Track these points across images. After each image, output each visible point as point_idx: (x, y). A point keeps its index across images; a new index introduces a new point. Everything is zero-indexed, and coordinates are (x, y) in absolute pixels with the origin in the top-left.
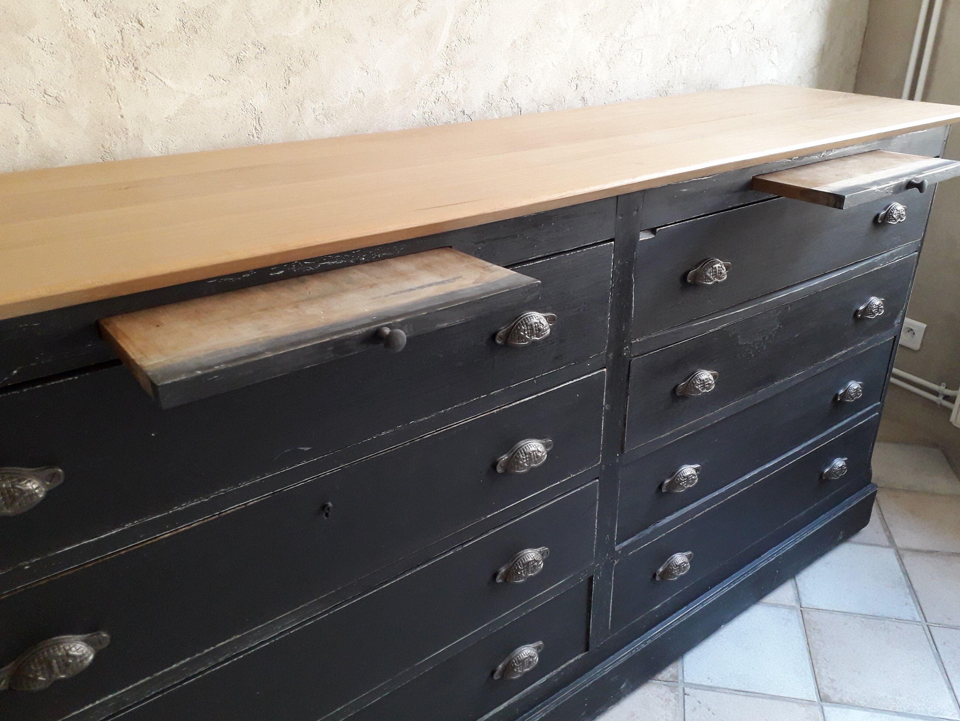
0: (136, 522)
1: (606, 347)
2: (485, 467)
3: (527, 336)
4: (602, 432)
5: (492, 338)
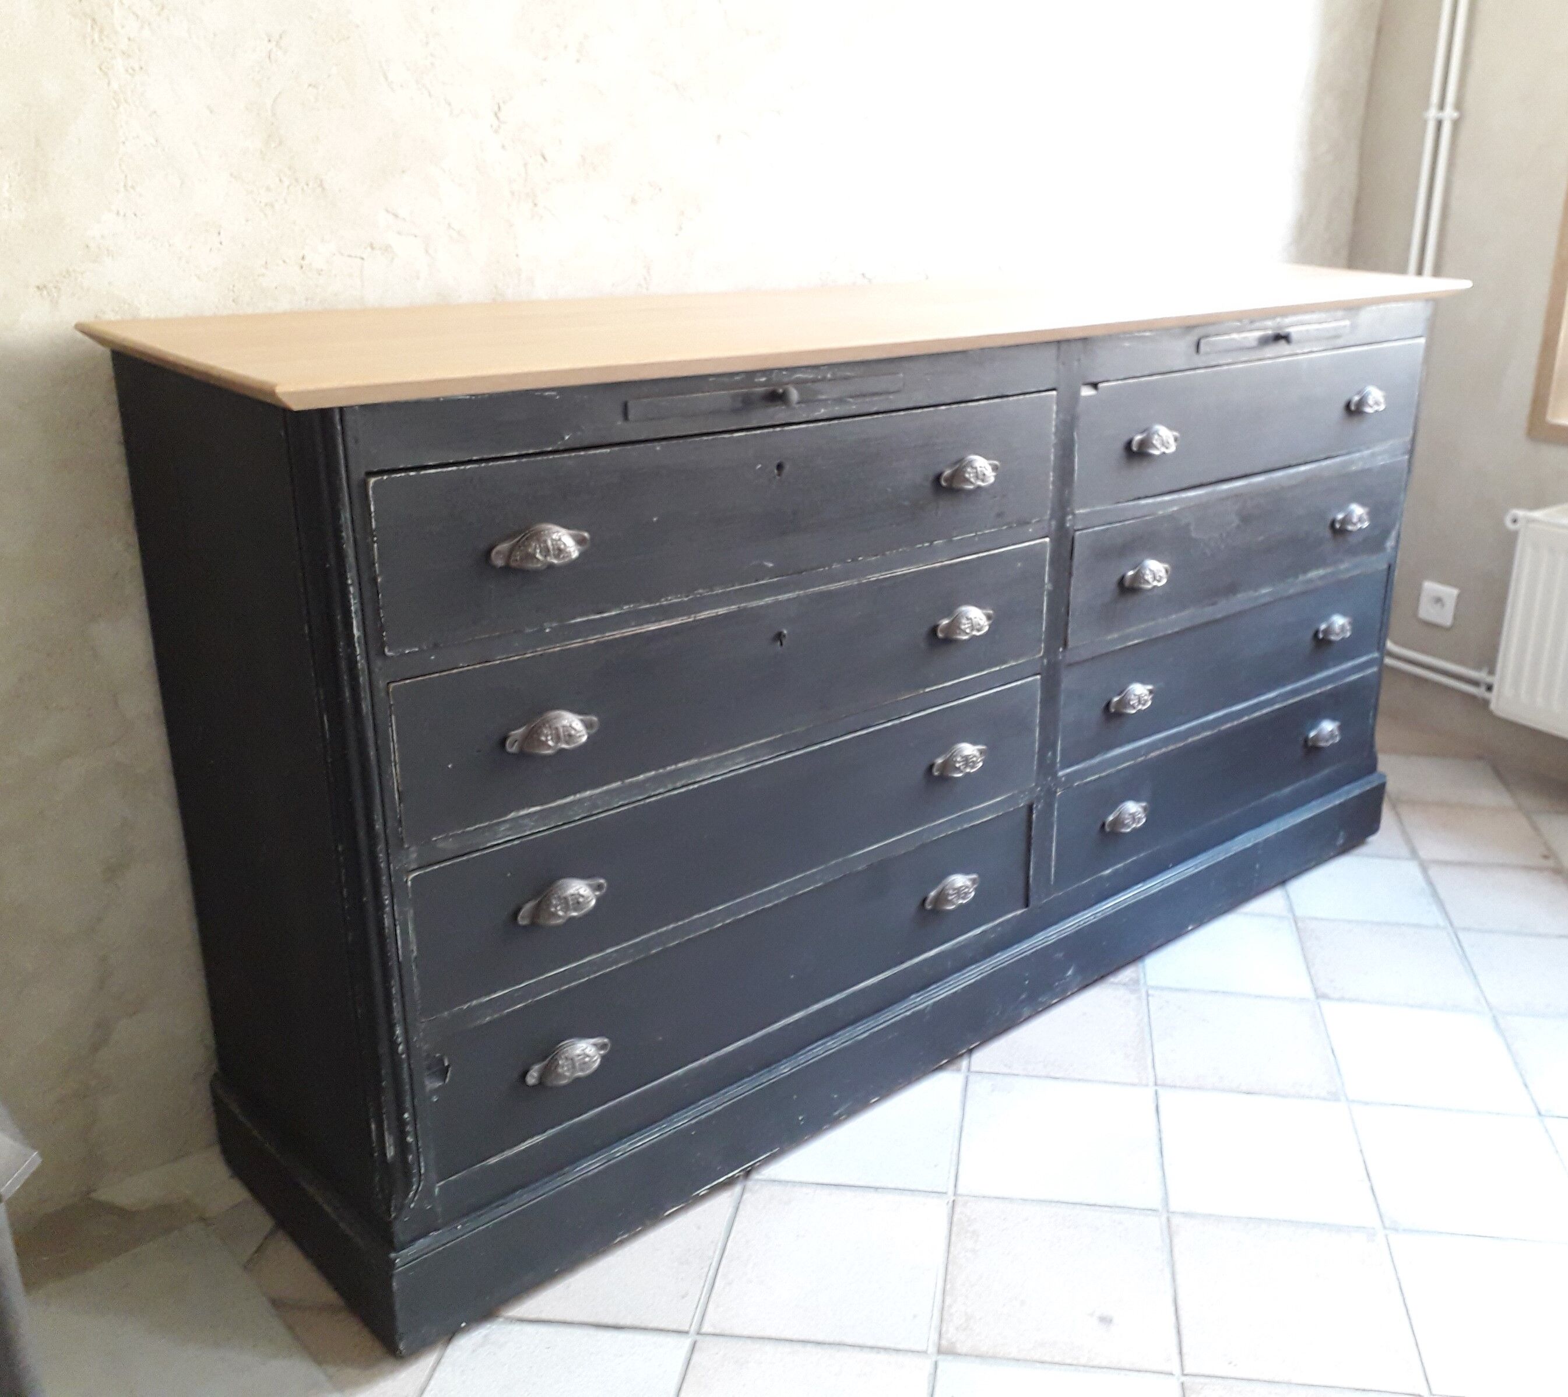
1: (1049, 512)
2: (925, 629)
3: (972, 480)
4: (1044, 616)
5: (938, 478)
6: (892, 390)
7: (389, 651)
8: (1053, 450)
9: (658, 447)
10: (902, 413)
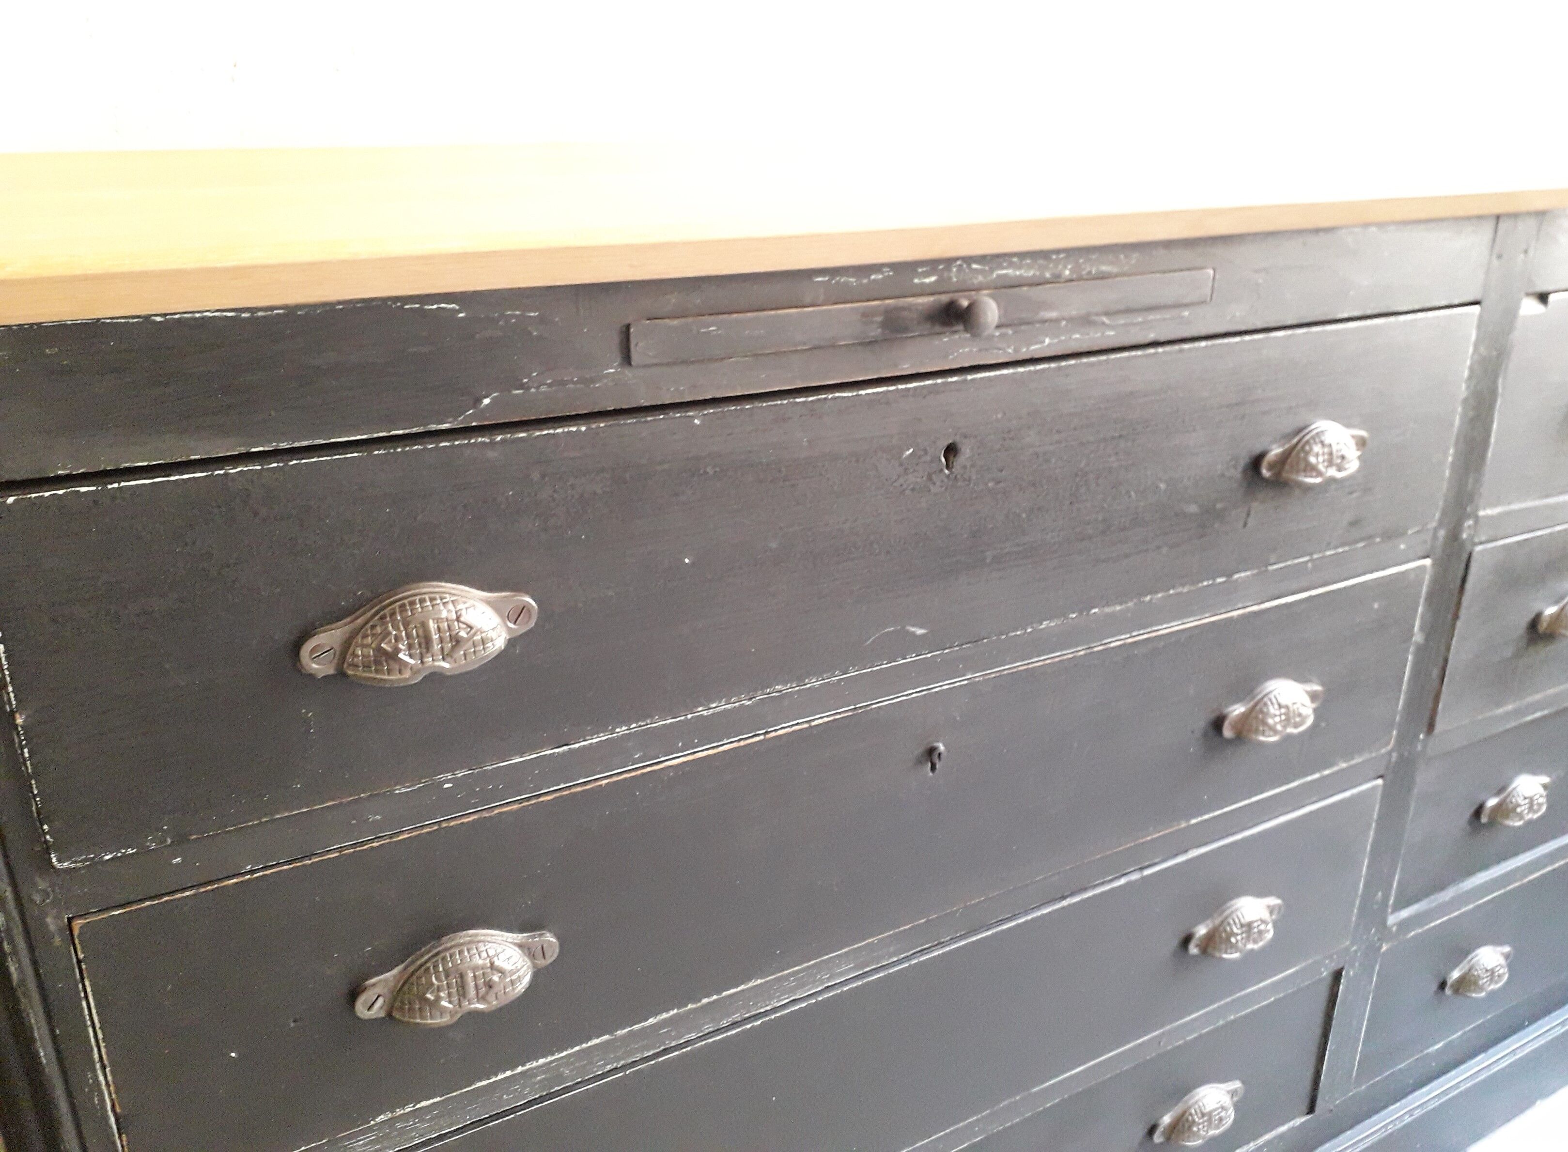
0: (634, 725)
1: (1437, 516)
2: (1201, 722)
3: (1321, 467)
4: (1404, 687)
5: (1256, 462)
6: (1187, 300)
7: (59, 861)
8: (1460, 409)
9: (697, 418)
10: (1203, 344)
